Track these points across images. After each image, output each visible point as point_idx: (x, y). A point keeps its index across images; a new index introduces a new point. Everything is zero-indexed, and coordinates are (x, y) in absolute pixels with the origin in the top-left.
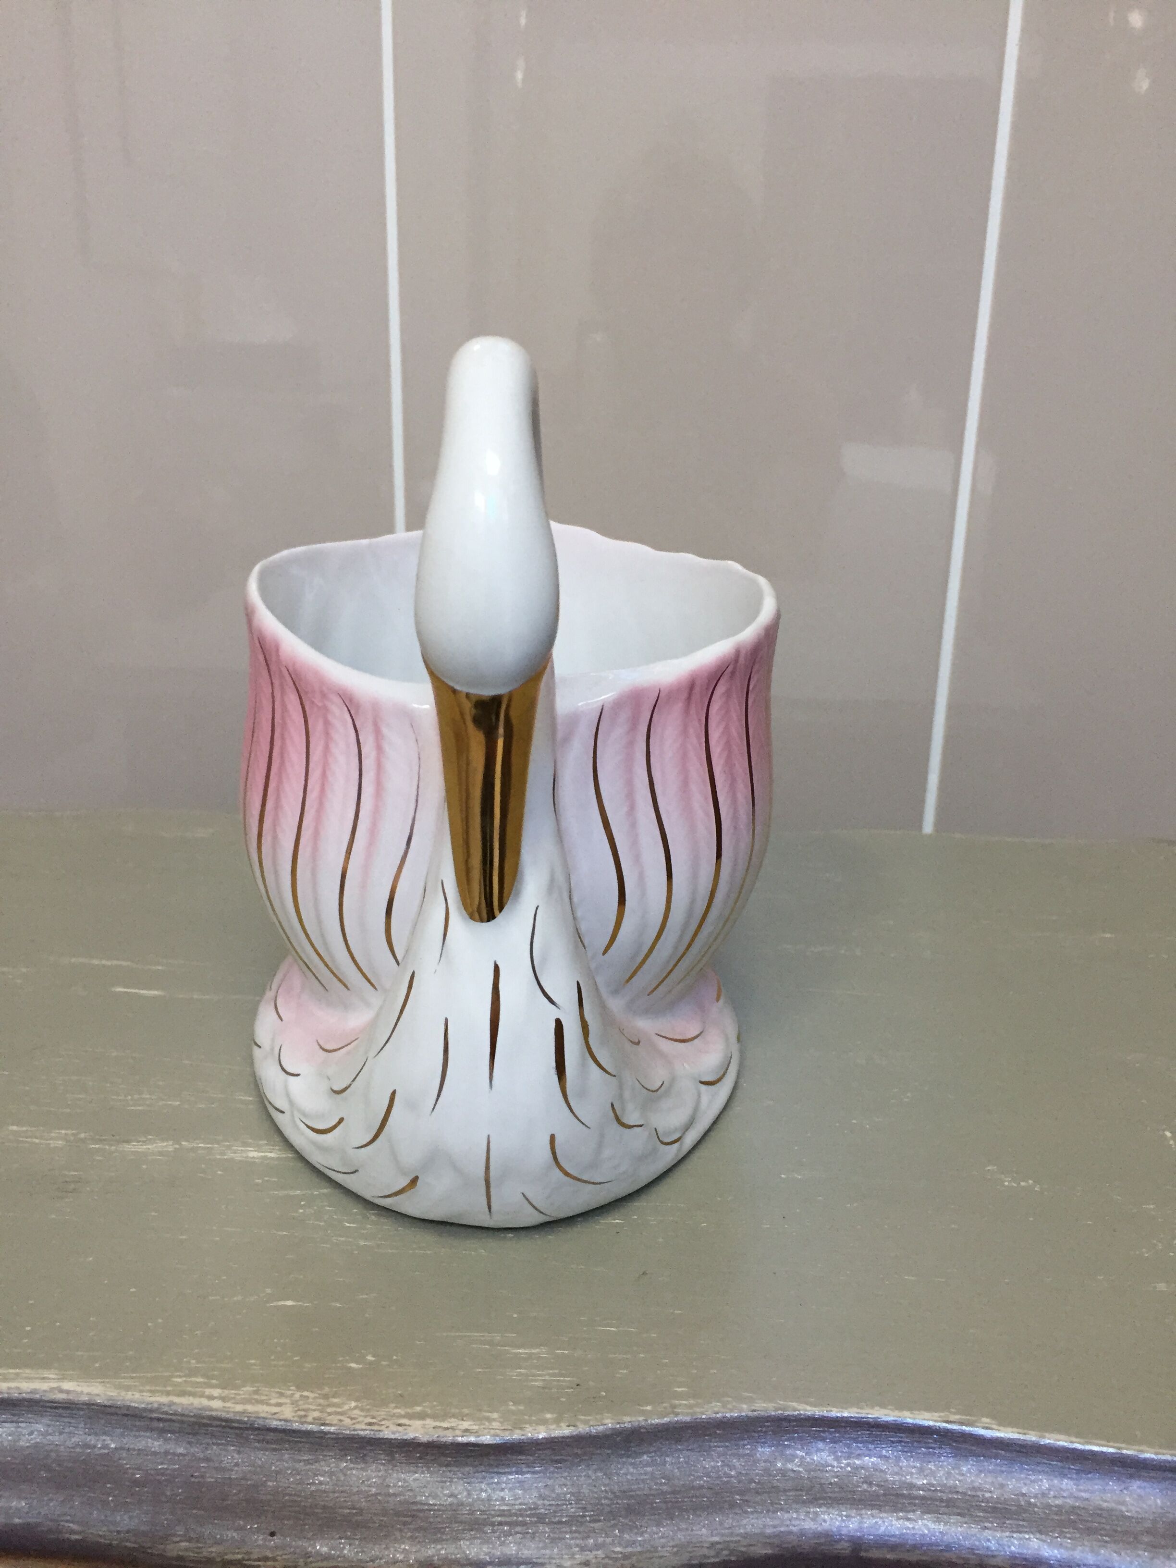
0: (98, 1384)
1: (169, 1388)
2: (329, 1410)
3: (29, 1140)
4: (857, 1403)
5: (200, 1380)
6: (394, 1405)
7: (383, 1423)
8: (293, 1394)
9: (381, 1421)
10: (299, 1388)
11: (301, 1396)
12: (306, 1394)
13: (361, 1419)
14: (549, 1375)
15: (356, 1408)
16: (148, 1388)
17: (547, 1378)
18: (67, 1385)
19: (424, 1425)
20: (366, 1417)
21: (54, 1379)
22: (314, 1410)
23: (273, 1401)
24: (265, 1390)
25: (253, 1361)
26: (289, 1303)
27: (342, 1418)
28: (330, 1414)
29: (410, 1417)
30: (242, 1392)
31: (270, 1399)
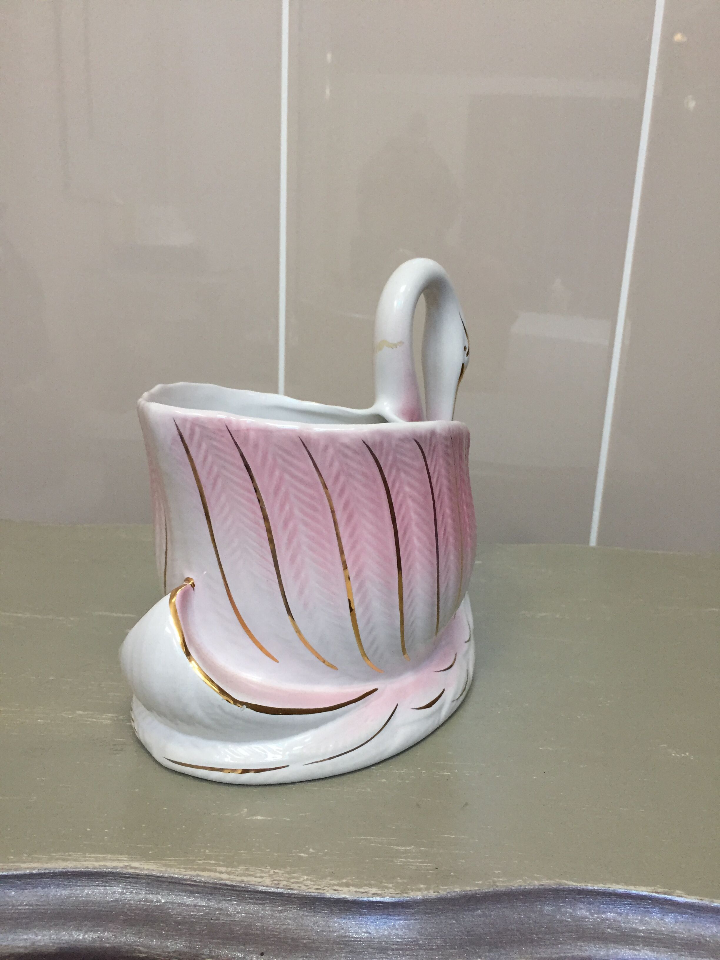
0: (152, 864)
1: (196, 867)
2: (292, 880)
3: (90, 719)
4: (604, 881)
5: (213, 862)
6: (329, 878)
7: (325, 888)
8: (269, 871)
9: (323, 887)
10: (272, 868)
11: (274, 872)
12: (276, 871)
13: (311, 886)
14: (420, 862)
15: (307, 880)
16: (183, 866)
17: (418, 864)
18: (135, 864)
19: (349, 890)
20: (314, 885)
21: (125, 860)
22: (283, 881)
23: (258, 875)
24: (251, 868)
25: (242, 851)
26: (259, 818)
27: (300, 885)
28: (293, 883)
29: (339, 885)
30: (239, 870)
31: (256, 874)
